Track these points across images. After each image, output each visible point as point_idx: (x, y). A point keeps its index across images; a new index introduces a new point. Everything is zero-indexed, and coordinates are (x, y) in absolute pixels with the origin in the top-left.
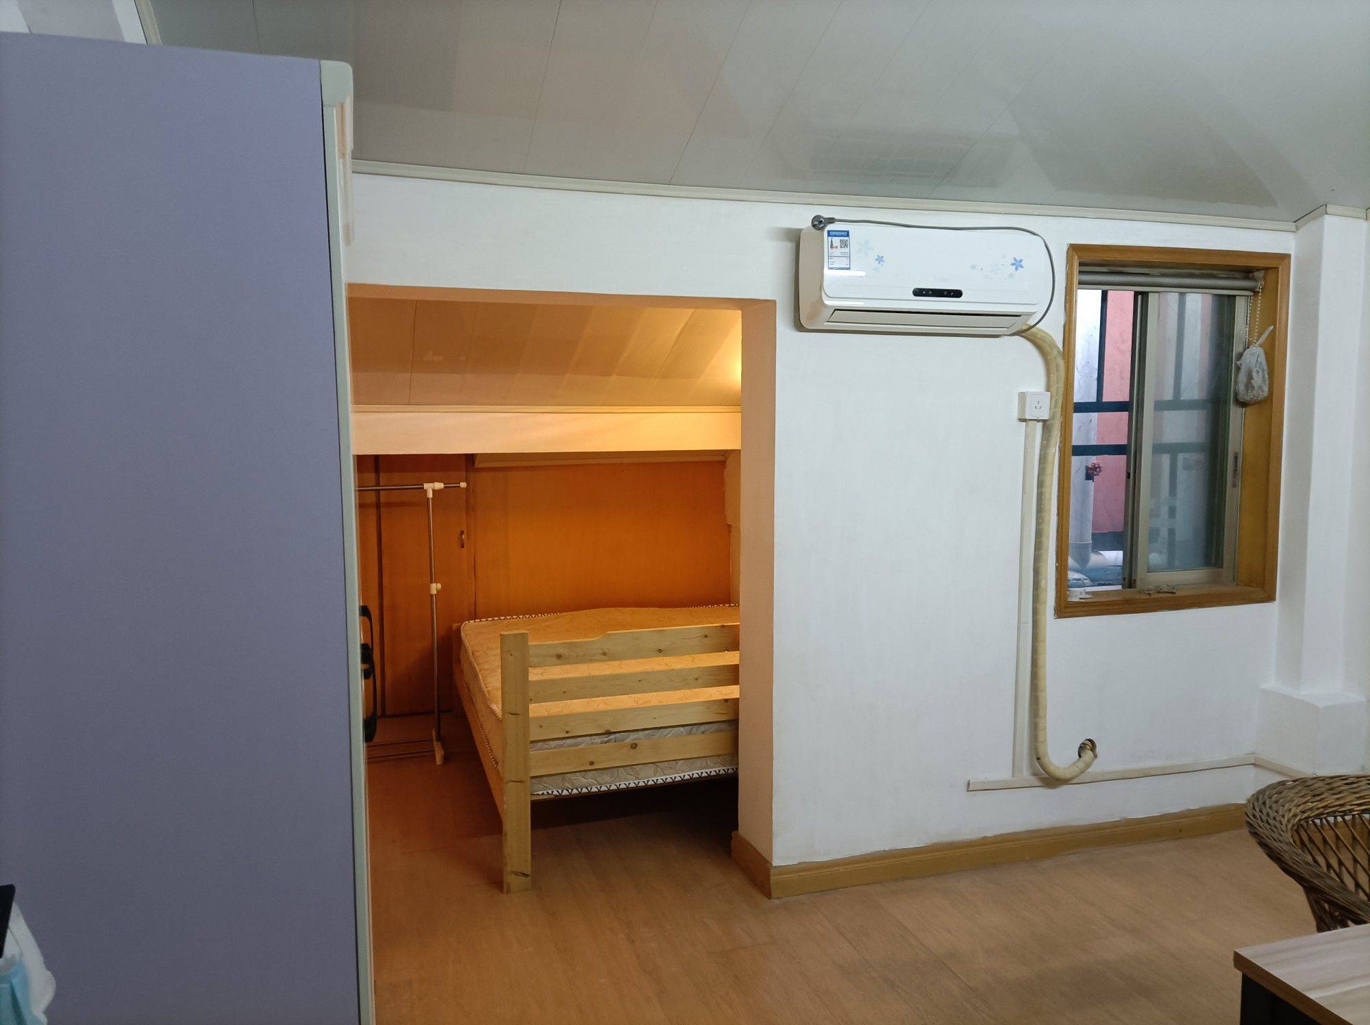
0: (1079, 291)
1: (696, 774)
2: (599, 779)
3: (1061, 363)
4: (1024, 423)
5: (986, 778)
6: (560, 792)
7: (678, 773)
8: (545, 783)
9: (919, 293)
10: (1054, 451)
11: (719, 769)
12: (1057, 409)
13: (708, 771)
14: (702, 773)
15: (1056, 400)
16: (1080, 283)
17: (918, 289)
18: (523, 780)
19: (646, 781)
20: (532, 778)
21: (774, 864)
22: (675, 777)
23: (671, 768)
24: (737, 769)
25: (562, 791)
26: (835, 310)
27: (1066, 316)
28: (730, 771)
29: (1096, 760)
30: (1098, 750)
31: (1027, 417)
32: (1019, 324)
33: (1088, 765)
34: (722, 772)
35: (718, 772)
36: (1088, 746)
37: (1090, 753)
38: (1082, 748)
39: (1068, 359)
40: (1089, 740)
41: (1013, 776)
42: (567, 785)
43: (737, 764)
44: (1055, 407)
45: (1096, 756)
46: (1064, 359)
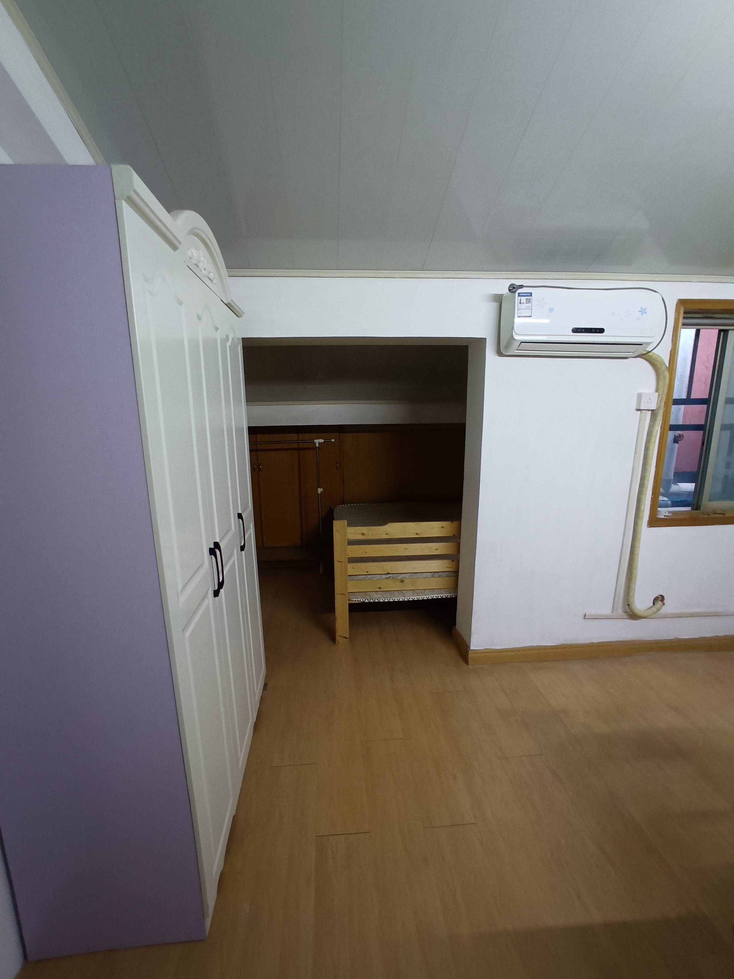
0: (682, 330)
1: (435, 596)
2: (384, 596)
3: (667, 374)
4: (639, 412)
5: (596, 613)
6: (364, 600)
7: (426, 595)
8: (357, 595)
9: (576, 330)
10: (657, 428)
11: (448, 595)
12: (662, 403)
13: (442, 595)
14: (438, 596)
15: (662, 398)
16: (684, 324)
17: (575, 328)
18: (344, 594)
19: (408, 598)
20: (349, 593)
21: (471, 648)
22: (424, 598)
23: (422, 593)
24: (457, 595)
25: (365, 600)
26: (521, 342)
27: (672, 345)
28: (454, 596)
29: (664, 606)
30: (665, 601)
31: (642, 408)
32: (640, 350)
33: (659, 610)
34: (449, 597)
35: (447, 596)
36: (660, 599)
37: (660, 603)
38: (656, 600)
39: (672, 373)
40: (661, 595)
41: (612, 612)
42: (368, 597)
43: (457, 593)
44: (661, 402)
45: (664, 604)
46: (669, 371)
